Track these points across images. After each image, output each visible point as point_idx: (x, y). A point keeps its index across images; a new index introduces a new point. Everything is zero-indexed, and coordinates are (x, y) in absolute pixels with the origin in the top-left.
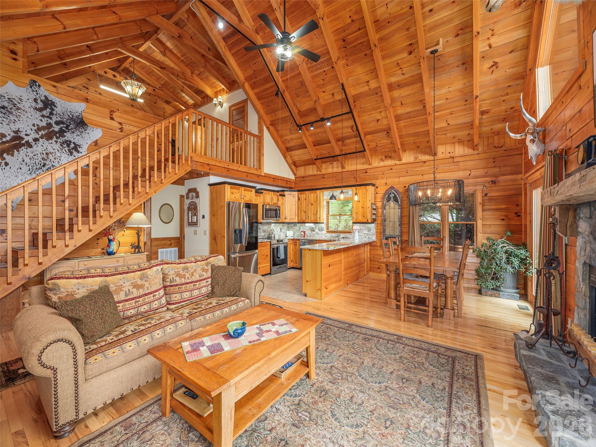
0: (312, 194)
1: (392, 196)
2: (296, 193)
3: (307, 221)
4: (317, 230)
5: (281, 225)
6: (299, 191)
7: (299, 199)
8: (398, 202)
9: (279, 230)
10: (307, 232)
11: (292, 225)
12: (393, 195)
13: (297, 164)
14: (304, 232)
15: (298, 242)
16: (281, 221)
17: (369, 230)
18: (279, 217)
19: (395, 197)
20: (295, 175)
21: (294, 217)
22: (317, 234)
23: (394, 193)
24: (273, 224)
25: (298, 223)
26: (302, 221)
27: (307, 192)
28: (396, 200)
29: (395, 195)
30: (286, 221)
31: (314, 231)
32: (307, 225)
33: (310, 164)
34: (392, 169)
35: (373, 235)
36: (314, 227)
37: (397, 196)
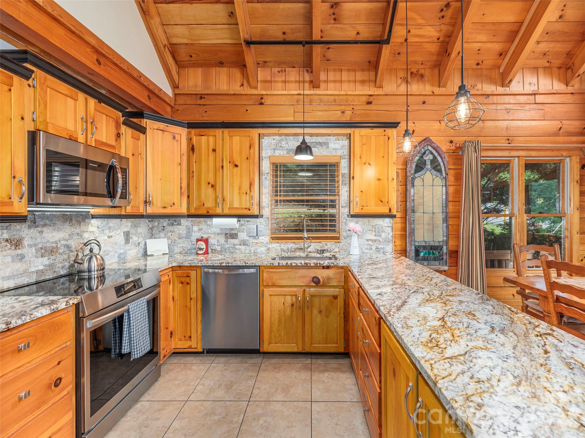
0: (236, 139)
1: (428, 158)
2: (182, 132)
3: (219, 211)
4: (243, 236)
5: (126, 225)
6: (191, 126)
7: (192, 149)
8: (440, 171)
9: (121, 239)
10: (211, 241)
11: (165, 222)
12: (431, 157)
13: (183, 56)
14: (206, 241)
15: (193, 274)
16: (129, 210)
17: (378, 232)
18: (124, 196)
19: (434, 161)
20: (175, 86)
21: (176, 200)
22: (244, 243)
23: (432, 153)
24: (94, 221)
25: (190, 216)
26: (203, 212)
27: (218, 132)
28: (436, 168)
29: (435, 157)
30: (150, 210)
31: (234, 236)
32: (215, 220)
33: (221, 64)
34: (424, 103)
35: (386, 241)
36: (237, 226)
37: (439, 158)
